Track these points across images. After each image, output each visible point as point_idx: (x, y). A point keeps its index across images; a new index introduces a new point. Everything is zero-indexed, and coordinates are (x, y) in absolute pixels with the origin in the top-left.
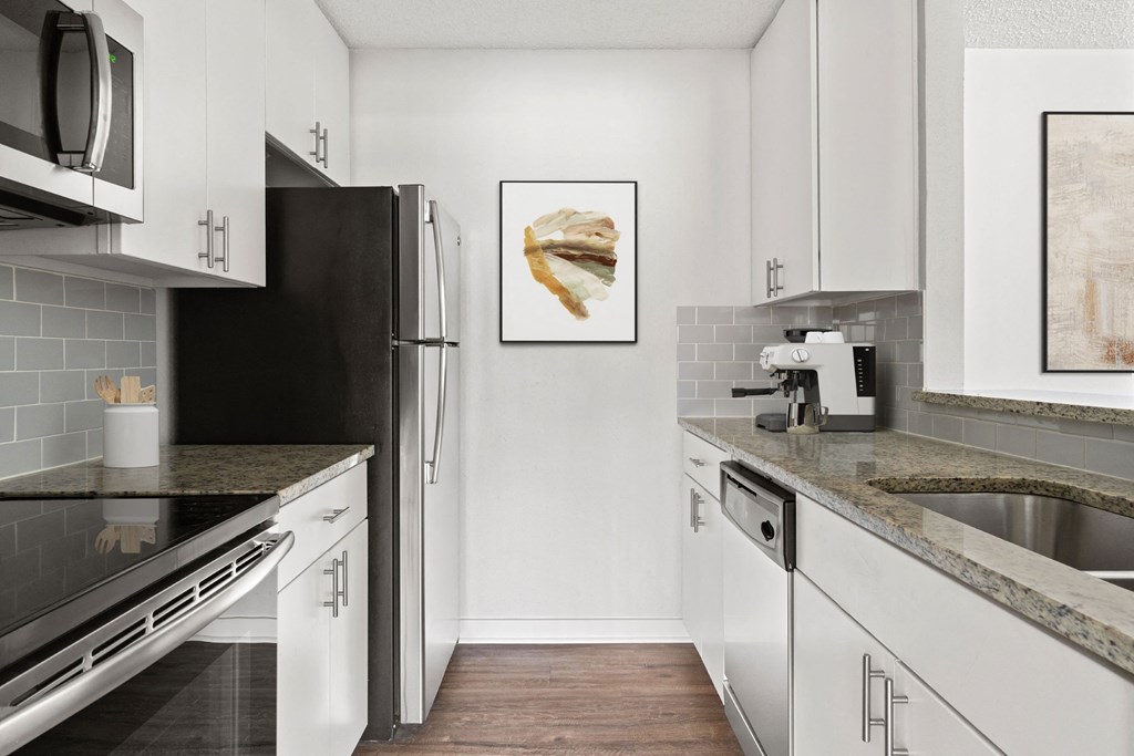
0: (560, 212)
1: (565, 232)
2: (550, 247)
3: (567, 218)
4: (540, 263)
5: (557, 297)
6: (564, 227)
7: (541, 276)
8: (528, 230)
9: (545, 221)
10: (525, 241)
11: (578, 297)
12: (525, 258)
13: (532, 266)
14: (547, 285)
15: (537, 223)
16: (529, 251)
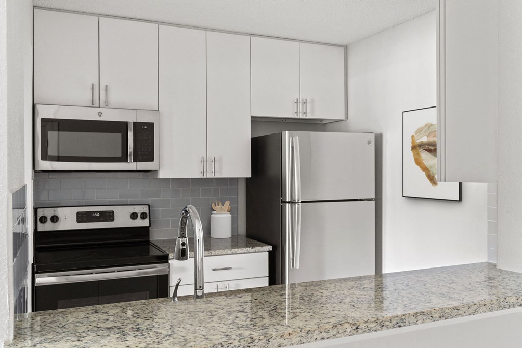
0: (426, 125)
1: (427, 136)
2: (421, 145)
3: (428, 128)
4: (418, 154)
5: (424, 173)
6: (427, 134)
7: (418, 162)
8: (413, 136)
9: (419, 131)
10: (412, 142)
11: (433, 173)
12: (412, 152)
13: (414, 156)
14: (420, 166)
15: (417, 132)
16: (414, 148)
